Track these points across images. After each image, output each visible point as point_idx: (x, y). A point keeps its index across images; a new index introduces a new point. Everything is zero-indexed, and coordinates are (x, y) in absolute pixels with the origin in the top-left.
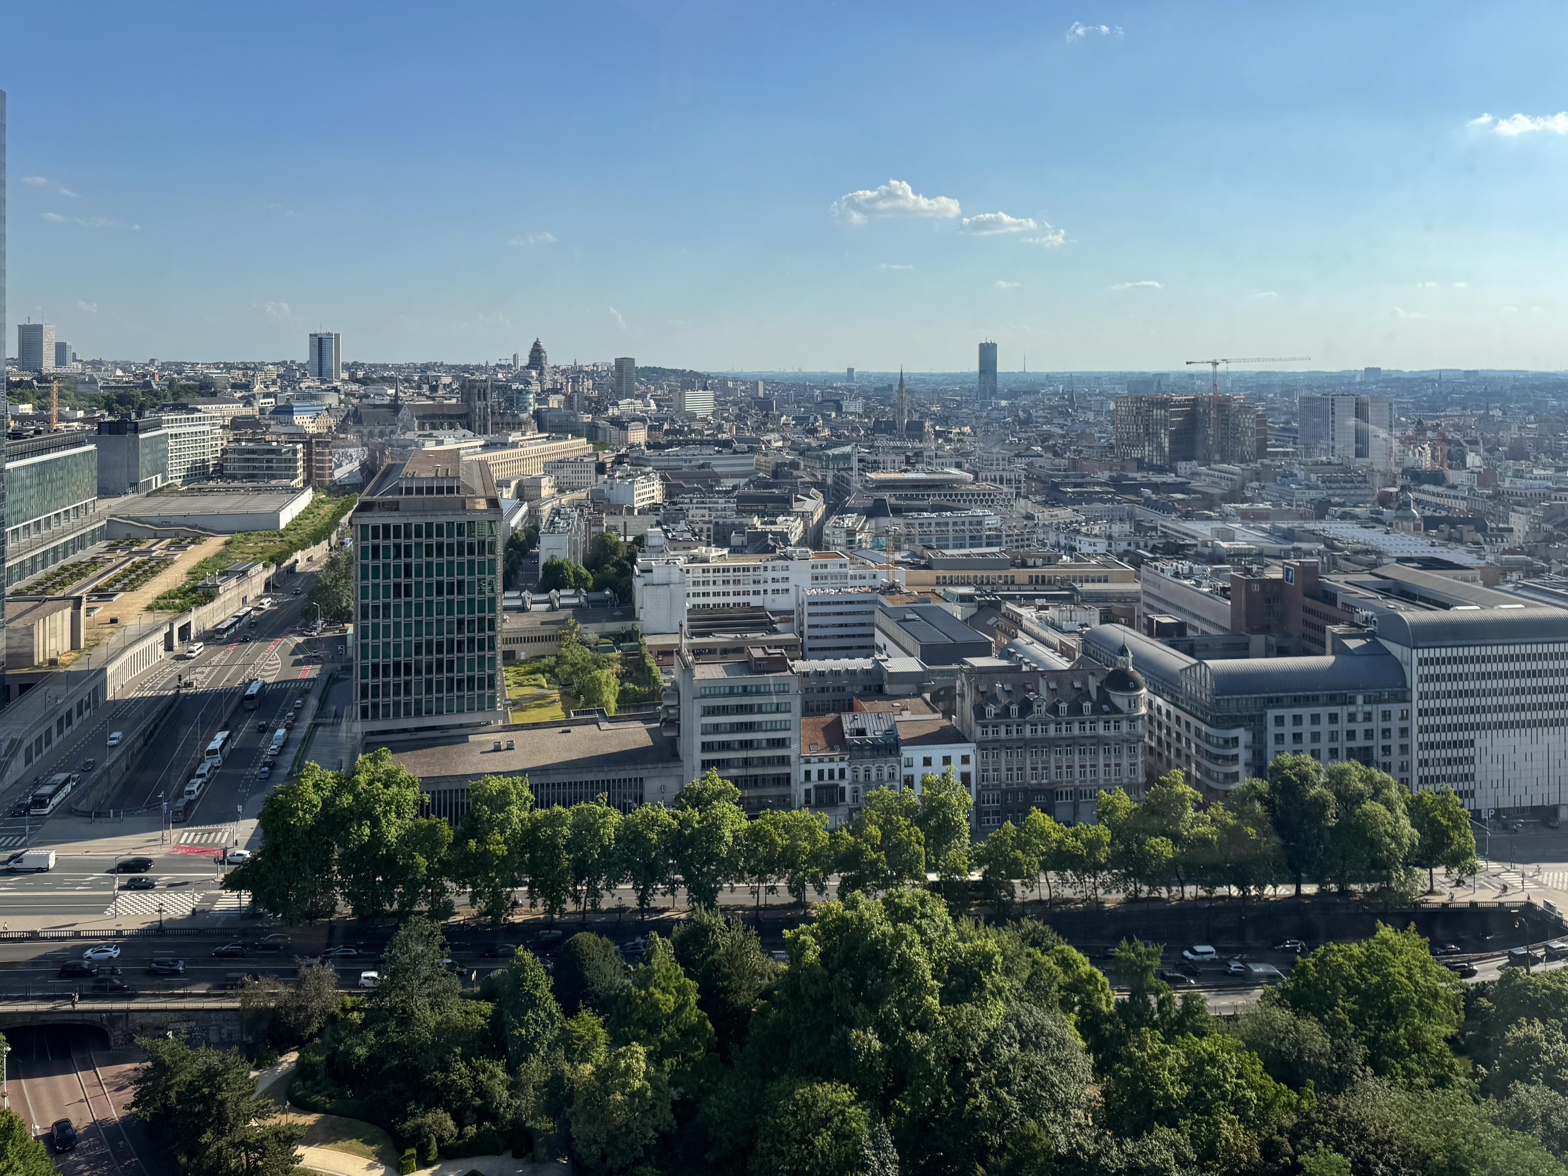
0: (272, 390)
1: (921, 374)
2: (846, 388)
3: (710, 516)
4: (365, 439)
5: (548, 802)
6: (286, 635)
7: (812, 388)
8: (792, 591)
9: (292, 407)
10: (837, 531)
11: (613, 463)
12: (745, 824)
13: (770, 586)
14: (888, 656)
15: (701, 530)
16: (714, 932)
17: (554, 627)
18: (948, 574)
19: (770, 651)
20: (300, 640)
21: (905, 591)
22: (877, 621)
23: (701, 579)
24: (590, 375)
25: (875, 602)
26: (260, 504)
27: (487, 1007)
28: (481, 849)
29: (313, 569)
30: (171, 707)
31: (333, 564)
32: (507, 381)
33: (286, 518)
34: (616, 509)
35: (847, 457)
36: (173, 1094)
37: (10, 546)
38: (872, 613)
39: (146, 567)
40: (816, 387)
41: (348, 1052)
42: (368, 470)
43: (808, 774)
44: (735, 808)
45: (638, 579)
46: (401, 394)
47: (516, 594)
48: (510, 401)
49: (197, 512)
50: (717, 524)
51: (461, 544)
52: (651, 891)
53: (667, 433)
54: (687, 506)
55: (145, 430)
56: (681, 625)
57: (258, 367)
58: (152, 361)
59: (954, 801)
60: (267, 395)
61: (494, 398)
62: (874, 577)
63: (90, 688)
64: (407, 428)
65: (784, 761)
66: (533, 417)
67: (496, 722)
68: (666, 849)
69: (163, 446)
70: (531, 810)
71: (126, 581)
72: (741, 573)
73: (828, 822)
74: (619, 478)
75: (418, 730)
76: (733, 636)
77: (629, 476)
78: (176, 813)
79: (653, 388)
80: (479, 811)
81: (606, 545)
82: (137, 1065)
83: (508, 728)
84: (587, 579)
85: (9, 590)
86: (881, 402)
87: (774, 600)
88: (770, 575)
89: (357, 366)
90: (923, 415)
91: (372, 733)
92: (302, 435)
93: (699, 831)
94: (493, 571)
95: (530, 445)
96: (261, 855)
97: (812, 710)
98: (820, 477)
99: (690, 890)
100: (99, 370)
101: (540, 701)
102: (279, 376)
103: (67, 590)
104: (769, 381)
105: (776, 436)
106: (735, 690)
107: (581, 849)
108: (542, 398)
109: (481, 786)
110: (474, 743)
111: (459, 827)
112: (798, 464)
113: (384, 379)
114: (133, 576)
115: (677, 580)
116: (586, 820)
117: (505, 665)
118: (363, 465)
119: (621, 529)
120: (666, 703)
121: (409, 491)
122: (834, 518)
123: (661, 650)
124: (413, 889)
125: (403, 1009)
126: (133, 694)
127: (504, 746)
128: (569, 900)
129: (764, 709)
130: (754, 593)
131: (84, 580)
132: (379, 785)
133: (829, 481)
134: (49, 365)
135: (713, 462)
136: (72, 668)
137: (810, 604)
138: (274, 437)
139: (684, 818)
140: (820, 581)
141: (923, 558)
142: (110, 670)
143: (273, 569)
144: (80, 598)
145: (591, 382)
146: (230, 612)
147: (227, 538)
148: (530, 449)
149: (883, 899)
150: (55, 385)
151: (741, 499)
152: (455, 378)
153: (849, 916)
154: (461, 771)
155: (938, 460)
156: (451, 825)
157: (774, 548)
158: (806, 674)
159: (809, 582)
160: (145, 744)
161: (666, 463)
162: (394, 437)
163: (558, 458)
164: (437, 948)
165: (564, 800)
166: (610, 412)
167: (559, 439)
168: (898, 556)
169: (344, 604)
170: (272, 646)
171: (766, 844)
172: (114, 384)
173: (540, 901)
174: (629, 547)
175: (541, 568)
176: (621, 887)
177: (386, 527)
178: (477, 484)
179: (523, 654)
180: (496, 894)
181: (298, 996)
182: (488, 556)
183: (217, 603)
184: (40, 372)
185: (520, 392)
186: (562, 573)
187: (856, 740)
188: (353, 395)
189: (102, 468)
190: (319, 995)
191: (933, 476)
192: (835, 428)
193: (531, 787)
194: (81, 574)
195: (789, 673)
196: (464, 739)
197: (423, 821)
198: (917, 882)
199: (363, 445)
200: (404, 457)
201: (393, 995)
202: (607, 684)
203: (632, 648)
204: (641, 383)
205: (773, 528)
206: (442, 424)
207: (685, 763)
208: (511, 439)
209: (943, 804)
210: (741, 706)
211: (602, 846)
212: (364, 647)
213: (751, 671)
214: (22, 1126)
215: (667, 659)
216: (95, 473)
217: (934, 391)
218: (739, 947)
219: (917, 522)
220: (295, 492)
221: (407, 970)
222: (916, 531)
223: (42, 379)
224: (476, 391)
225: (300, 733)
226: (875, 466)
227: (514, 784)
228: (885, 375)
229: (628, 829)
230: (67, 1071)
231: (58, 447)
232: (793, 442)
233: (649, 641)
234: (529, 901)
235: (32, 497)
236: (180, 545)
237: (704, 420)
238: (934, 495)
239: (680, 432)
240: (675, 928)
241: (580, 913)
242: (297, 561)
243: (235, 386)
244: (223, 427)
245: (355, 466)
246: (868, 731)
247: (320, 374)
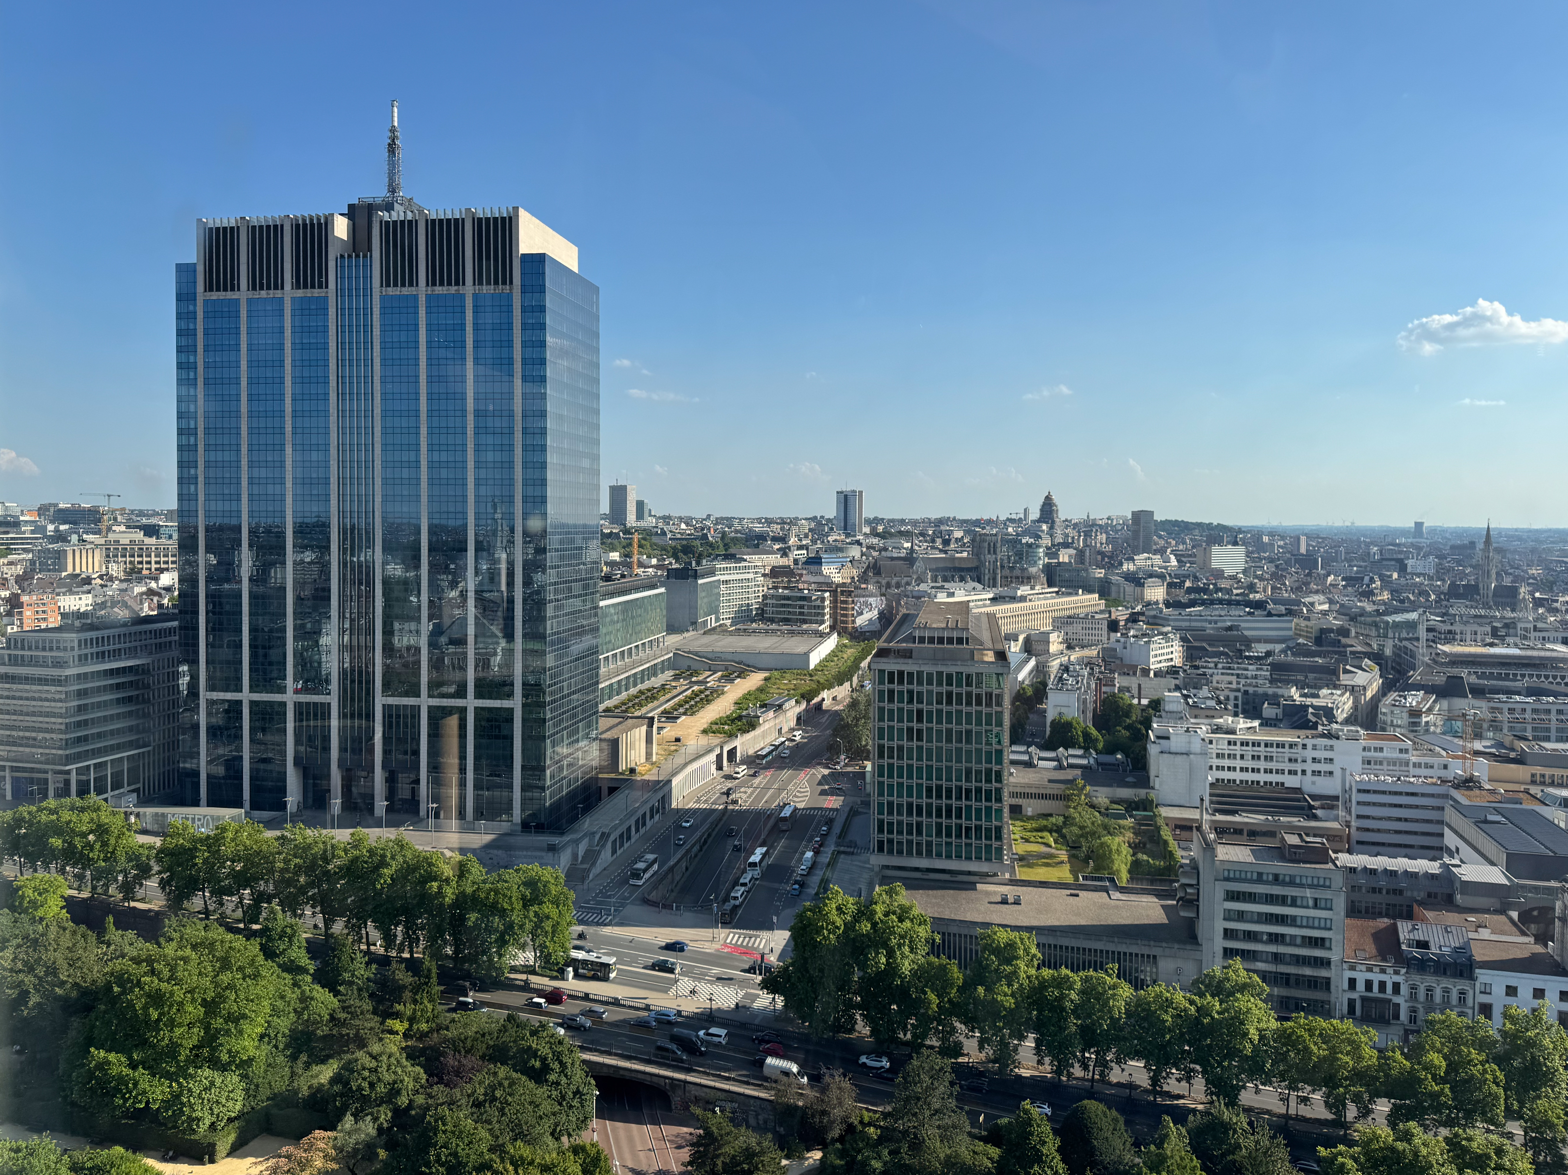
0: (804, 542)
1: (1516, 530)
2: (1412, 545)
3: (1238, 683)
4: (883, 589)
5: (1055, 963)
6: (814, 767)
7: (1368, 545)
8: (1338, 773)
9: (821, 558)
10: (1397, 711)
11: (1127, 621)
12: (1274, 1024)
13: (1310, 767)
14: (1462, 861)
15: (1227, 698)
16: (1235, 1131)
17: (1062, 786)
18: (1548, 772)
19: (1308, 839)
20: (826, 772)
21: (1487, 787)
22: (1447, 819)
23: (1227, 752)
24: (1103, 528)
25: (1446, 796)
26: (794, 645)
27: (995, 1152)
28: (989, 998)
29: (837, 708)
30: (720, 820)
31: (854, 704)
32: (1018, 535)
33: (814, 659)
34: (1130, 670)
35: (1412, 625)
36: (719, 1163)
37: (603, 670)
38: (1443, 809)
39: (703, 696)
40: (1372, 543)
41: (865, 1163)
42: (885, 618)
43: (1352, 983)
44: (1261, 1004)
45: (1153, 746)
46: (916, 548)
47: (1023, 748)
48: (1020, 555)
49: (742, 650)
50: (1246, 693)
51: (969, 695)
52: (1164, 1074)
53: (1189, 591)
54: (1210, 671)
55: (703, 577)
56: (1202, 800)
57: (793, 522)
58: (709, 516)
59: (1547, 1042)
60: (800, 548)
61: (1003, 552)
62: (1445, 767)
63: (660, 795)
64: (920, 580)
65: (1325, 963)
66: (1043, 571)
67: (1003, 874)
68: (1182, 1034)
69: (716, 591)
70: (1038, 968)
71: (687, 706)
72: (1274, 749)
73: (1376, 1039)
74: (1134, 637)
75: (929, 870)
76: (1262, 817)
77: (1144, 635)
78: (723, 915)
79: (1173, 542)
80: (987, 959)
81: (1118, 706)
82: (691, 1130)
83: (1014, 882)
84: (1097, 740)
85: (601, 707)
86: (1459, 563)
87: (1314, 783)
88: (1310, 754)
89: (877, 521)
90: (1517, 579)
91: (887, 867)
92: (829, 584)
93: (1220, 1022)
94: (1000, 724)
95: (1039, 599)
96: (792, 964)
97: (1360, 912)
98: (1375, 647)
99: (1208, 1082)
100: (668, 524)
101: (1048, 860)
102: (810, 530)
103: (644, 710)
104: (1313, 536)
105: (1322, 598)
106: (1265, 877)
107: (1090, 1017)
108: (1052, 552)
109: (989, 936)
110: (982, 892)
111: (968, 972)
112: (1348, 631)
113: (901, 533)
114: (693, 703)
115: (1198, 750)
116: (1094, 988)
117: (1011, 818)
118: (881, 614)
119: (1135, 691)
120: (1184, 881)
121: (922, 640)
122: (1393, 696)
123: (1179, 823)
124: (925, 1021)
125: (915, 1135)
126: (691, 805)
127: (1011, 900)
128: (1077, 1065)
129: (1299, 902)
130: (1290, 772)
131: (656, 703)
132: (894, 917)
133: (1388, 652)
134: (631, 519)
135: (1243, 625)
136: (646, 777)
137: (1359, 791)
138: (806, 586)
139: (1203, 1005)
140: (1372, 766)
141: (1513, 749)
142: (675, 782)
143: (804, 705)
144: (652, 718)
145: (1104, 536)
146: (768, 740)
147: (766, 674)
148: (1039, 603)
149: (1446, 1139)
150: (636, 537)
151: (1277, 667)
152: (967, 532)
153: (1401, 1148)
154: (970, 917)
155: (1537, 634)
156: (960, 968)
157: (1316, 724)
158: (1353, 870)
159: (1358, 766)
160: (701, 850)
161: (1187, 624)
162: (909, 588)
163: (1067, 613)
164: (947, 1084)
165: (1072, 964)
166: (1125, 567)
167: (1069, 594)
168: (1478, 745)
169: (864, 743)
170: (802, 774)
171: (1299, 1050)
172: (679, 536)
173: (1047, 1060)
174: (1143, 710)
175: (1048, 724)
176: (1131, 1063)
177: (901, 673)
178: (986, 636)
179: (1030, 809)
180: (1003, 1044)
181: (822, 1100)
182: (995, 708)
183: (758, 732)
184: (625, 525)
185: (1030, 546)
186: (1070, 731)
187: (1416, 953)
188: (874, 548)
189: (670, 609)
190: (840, 1104)
191: (1529, 653)
192: (1396, 591)
193: (1038, 945)
194: (654, 698)
195: (1330, 866)
196: (972, 886)
197: (933, 959)
198: (1492, 1128)
199: (882, 595)
200: (918, 607)
201: (905, 1120)
202: (1118, 852)
203: (1146, 818)
204: (1160, 537)
205: (1315, 701)
206: (953, 577)
207: (1204, 947)
208: (1019, 593)
209: (1531, 1044)
210: (1272, 895)
211: (1112, 1018)
212: (880, 784)
213: (1283, 858)
214: (606, 1160)
215: (1185, 834)
216: (665, 612)
217: (1533, 551)
218: (1265, 1153)
219: (1506, 707)
220: (822, 636)
221: (919, 1099)
222: (1505, 717)
223: (627, 531)
224: (986, 545)
225: (825, 859)
226: (1450, 637)
227: (1022, 939)
228: (1466, 530)
229: (1140, 1005)
230: (639, 1122)
231: (637, 589)
232: (1342, 606)
233: (1165, 812)
234: (1036, 1058)
235: (618, 630)
236: (728, 678)
237: (1233, 578)
238: (1531, 676)
239: (1205, 590)
240: (1191, 1118)
241: (1088, 1080)
242: (823, 700)
243: (775, 539)
244: (764, 575)
245: (874, 614)
246: (1432, 944)
247: (845, 528)
